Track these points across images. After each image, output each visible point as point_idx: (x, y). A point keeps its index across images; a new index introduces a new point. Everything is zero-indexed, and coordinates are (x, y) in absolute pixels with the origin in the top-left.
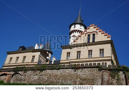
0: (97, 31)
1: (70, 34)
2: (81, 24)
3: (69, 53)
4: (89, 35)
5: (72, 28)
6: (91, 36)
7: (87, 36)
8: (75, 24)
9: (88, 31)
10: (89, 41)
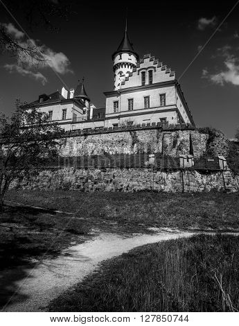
0: (155, 66)
1: (114, 70)
2: (130, 52)
3: (116, 103)
4: (143, 73)
5: (117, 60)
6: (147, 74)
7: (140, 74)
8: (120, 52)
9: (142, 66)
10: (143, 84)
